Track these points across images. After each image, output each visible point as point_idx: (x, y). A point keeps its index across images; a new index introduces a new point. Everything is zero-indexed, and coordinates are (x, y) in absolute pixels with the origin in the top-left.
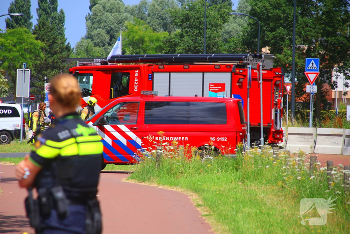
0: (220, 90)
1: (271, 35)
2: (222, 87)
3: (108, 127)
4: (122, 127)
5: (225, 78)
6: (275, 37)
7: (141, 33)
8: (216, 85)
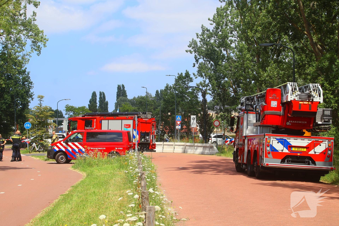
0: (128, 127)
1: (171, 108)
2: (129, 126)
3: (70, 144)
4: (76, 143)
5: (130, 122)
6: (172, 109)
7: (127, 108)
8: (127, 125)
